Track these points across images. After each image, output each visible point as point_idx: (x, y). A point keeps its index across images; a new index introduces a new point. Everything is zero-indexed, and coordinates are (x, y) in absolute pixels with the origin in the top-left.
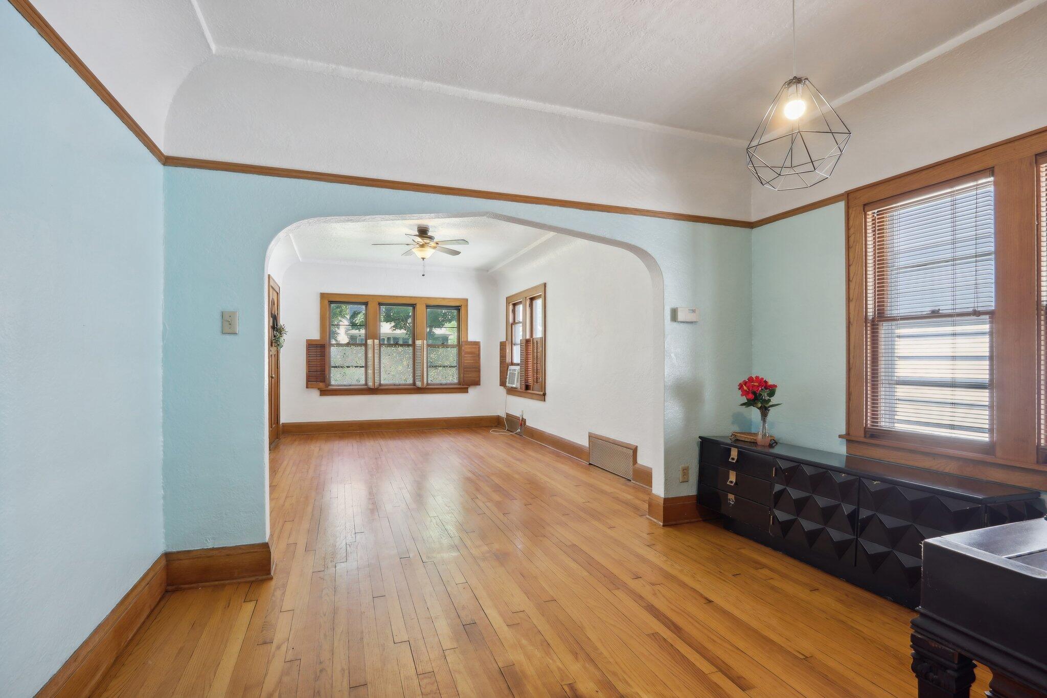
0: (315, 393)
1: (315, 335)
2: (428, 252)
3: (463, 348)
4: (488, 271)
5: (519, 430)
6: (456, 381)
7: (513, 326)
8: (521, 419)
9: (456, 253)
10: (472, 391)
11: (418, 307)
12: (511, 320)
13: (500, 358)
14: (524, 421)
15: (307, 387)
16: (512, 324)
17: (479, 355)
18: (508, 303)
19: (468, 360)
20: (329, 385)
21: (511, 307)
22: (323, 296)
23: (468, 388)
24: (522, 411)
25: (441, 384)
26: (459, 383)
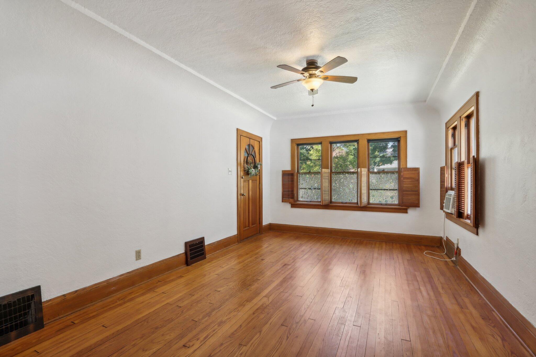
0: (288, 206)
1: (288, 167)
2: (316, 83)
3: (402, 174)
4: (425, 101)
5: (454, 259)
6: (396, 202)
7: (453, 151)
8: (456, 246)
9: (352, 80)
10: (412, 212)
11: (360, 142)
12: (450, 144)
13: (441, 183)
14: (458, 250)
15: (282, 202)
16: (451, 149)
17: (418, 180)
18: (447, 128)
19: (407, 184)
20: (298, 200)
21: (450, 132)
22: (293, 141)
23: (407, 209)
24: (458, 240)
25: (381, 204)
26: (399, 205)
